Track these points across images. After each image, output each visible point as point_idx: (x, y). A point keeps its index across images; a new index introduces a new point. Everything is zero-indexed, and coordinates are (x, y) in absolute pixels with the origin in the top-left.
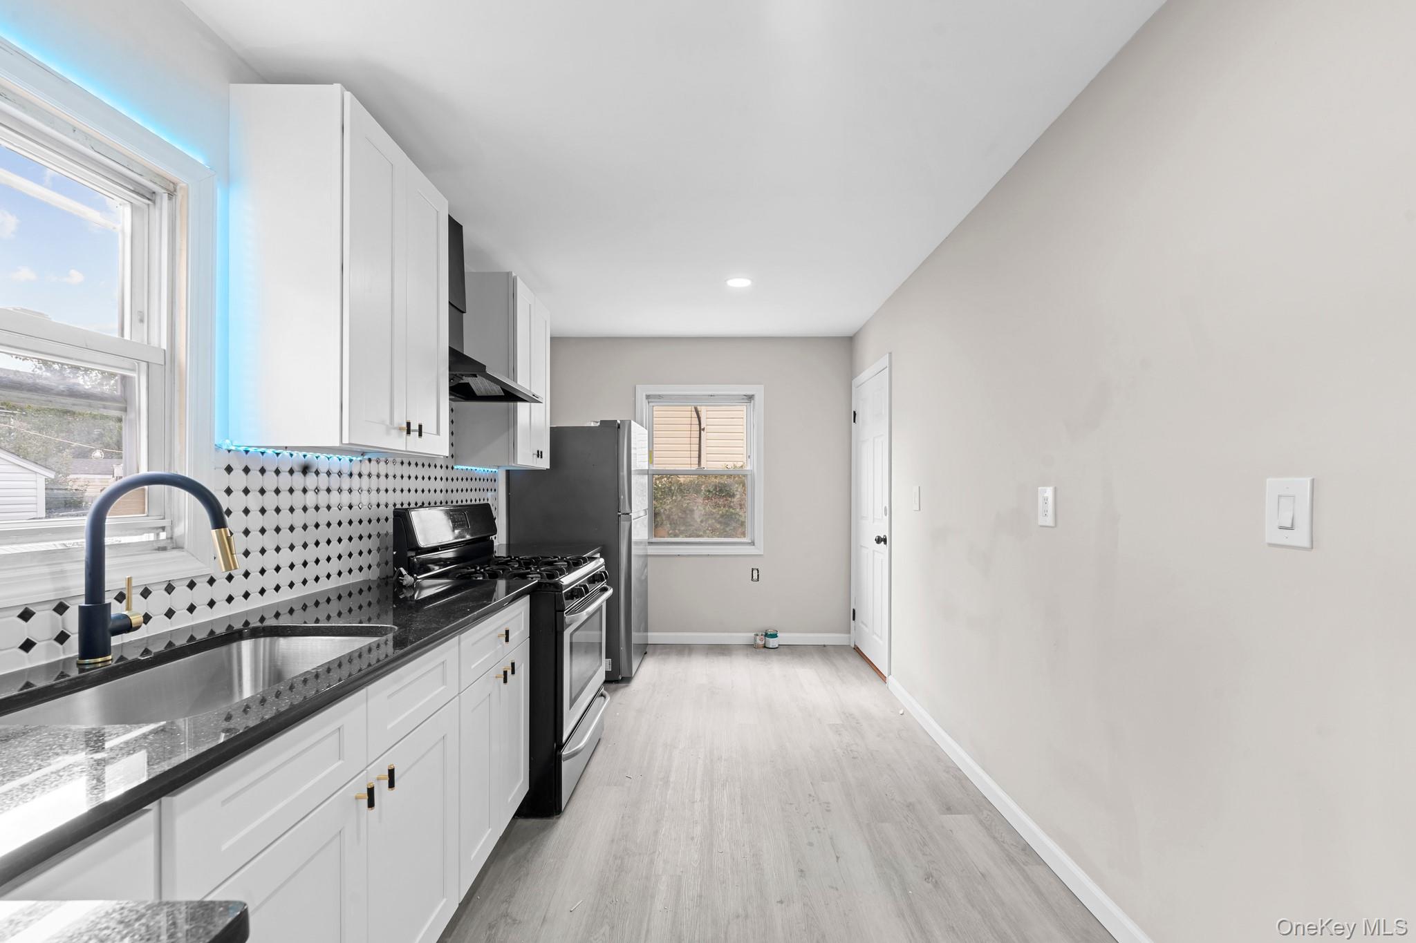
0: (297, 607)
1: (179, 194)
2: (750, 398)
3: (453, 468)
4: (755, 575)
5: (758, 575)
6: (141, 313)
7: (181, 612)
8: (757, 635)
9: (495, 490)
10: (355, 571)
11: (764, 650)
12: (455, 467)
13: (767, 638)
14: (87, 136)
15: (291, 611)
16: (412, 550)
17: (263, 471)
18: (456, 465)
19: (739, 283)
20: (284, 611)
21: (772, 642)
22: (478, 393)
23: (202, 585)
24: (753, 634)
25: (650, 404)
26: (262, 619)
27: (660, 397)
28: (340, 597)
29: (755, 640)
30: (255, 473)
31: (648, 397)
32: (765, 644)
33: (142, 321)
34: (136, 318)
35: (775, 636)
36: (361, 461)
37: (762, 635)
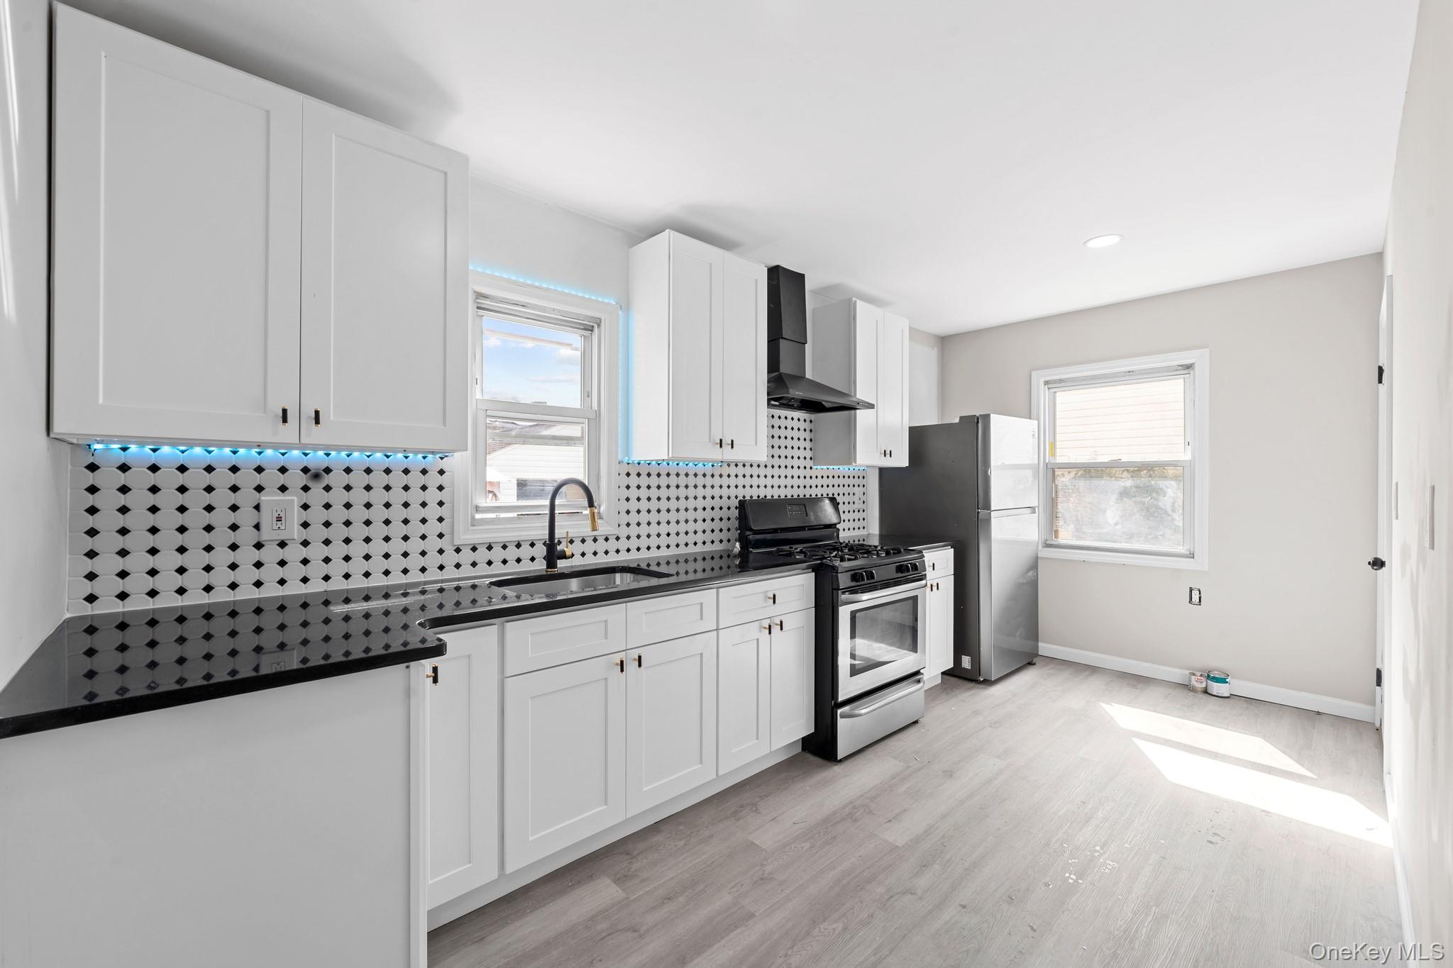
0: (673, 561)
1: (603, 324)
2: (1189, 367)
3: (811, 468)
4: (1194, 597)
5: (1200, 598)
6: (588, 392)
7: (601, 554)
8: (1194, 674)
9: (864, 486)
10: (717, 542)
11: (1205, 697)
12: (814, 467)
13: (1209, 681)
14: (559, 311)
15: (668, 563)
16: (748, 530)
17: (649, 475)
18: (814, 465)
19: (1106, 242)
20: (663, 562)
21: (1216, 688)
22: (827, 405)
23: (612, 540)
24: (1187, 672)
25: (1051, 390)
26: (649, 565)
27: (1061, 381)
28: (704, 559)
29: (1190, 681)
30: (644, 476)
31: (1046, 383)
32: (1206, 688)
33: (589, 396)
34: (586, 395)
35: (1224, 681)
36: (721, 466)
37: (1201, 675)
